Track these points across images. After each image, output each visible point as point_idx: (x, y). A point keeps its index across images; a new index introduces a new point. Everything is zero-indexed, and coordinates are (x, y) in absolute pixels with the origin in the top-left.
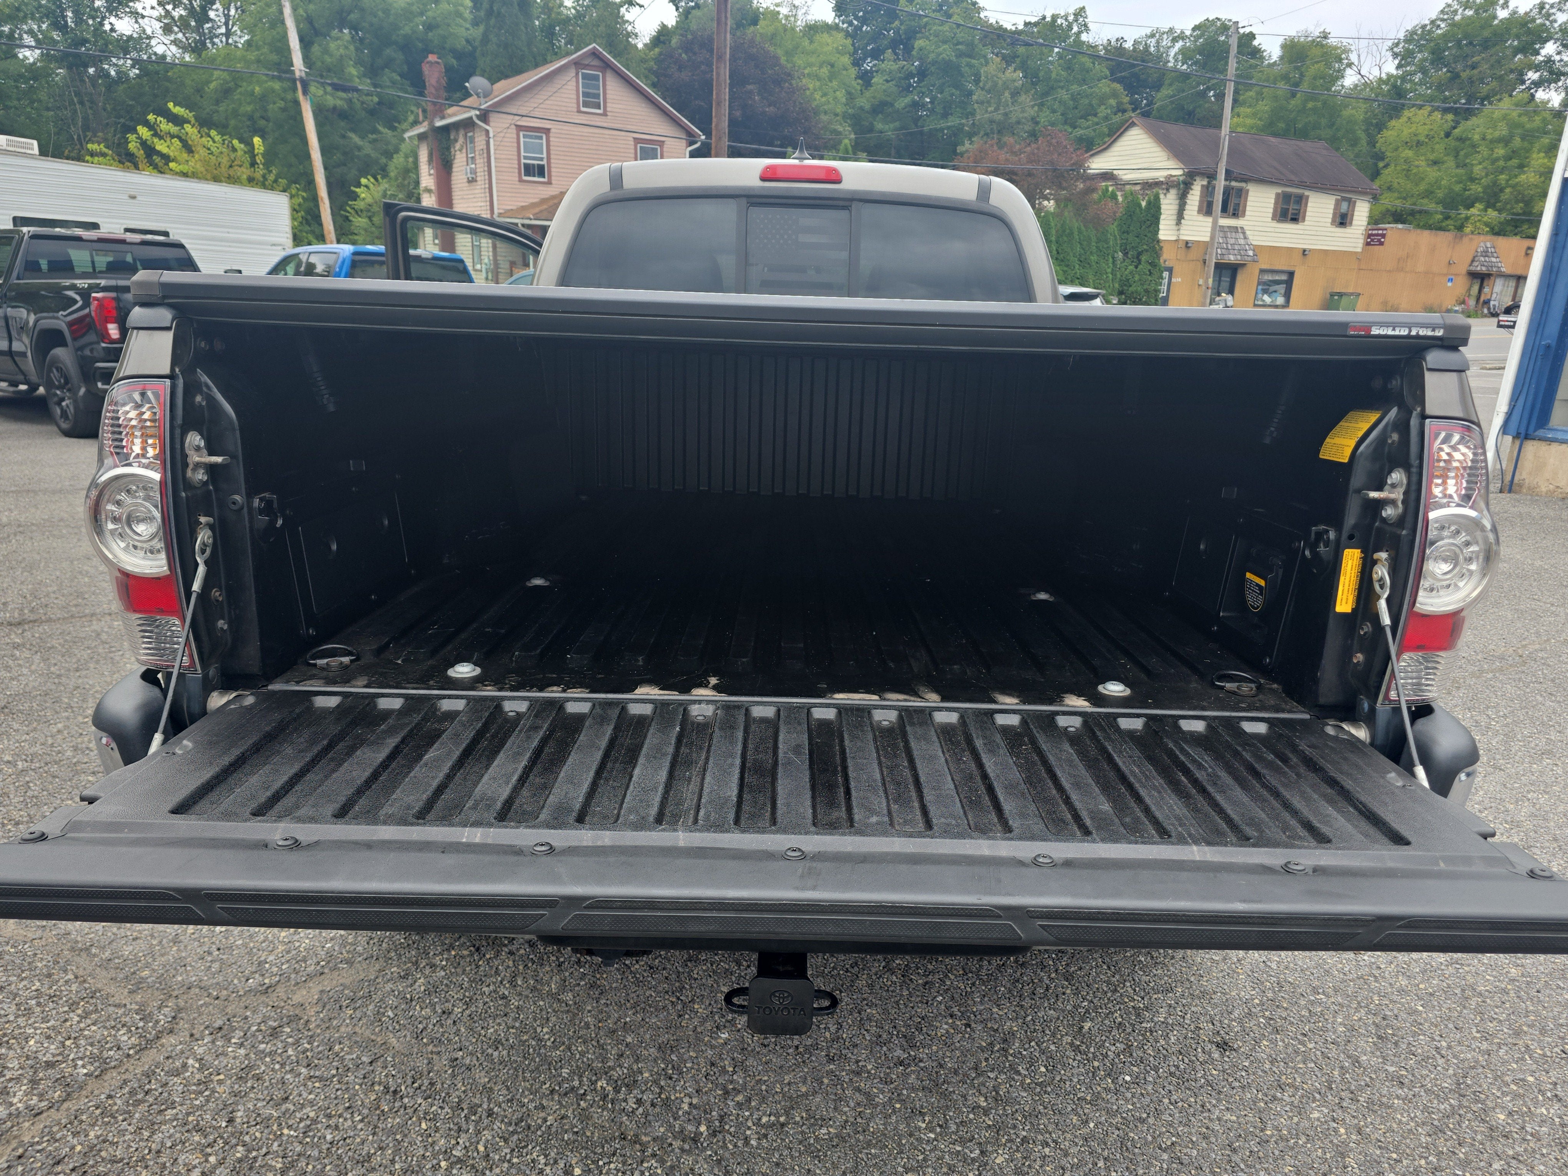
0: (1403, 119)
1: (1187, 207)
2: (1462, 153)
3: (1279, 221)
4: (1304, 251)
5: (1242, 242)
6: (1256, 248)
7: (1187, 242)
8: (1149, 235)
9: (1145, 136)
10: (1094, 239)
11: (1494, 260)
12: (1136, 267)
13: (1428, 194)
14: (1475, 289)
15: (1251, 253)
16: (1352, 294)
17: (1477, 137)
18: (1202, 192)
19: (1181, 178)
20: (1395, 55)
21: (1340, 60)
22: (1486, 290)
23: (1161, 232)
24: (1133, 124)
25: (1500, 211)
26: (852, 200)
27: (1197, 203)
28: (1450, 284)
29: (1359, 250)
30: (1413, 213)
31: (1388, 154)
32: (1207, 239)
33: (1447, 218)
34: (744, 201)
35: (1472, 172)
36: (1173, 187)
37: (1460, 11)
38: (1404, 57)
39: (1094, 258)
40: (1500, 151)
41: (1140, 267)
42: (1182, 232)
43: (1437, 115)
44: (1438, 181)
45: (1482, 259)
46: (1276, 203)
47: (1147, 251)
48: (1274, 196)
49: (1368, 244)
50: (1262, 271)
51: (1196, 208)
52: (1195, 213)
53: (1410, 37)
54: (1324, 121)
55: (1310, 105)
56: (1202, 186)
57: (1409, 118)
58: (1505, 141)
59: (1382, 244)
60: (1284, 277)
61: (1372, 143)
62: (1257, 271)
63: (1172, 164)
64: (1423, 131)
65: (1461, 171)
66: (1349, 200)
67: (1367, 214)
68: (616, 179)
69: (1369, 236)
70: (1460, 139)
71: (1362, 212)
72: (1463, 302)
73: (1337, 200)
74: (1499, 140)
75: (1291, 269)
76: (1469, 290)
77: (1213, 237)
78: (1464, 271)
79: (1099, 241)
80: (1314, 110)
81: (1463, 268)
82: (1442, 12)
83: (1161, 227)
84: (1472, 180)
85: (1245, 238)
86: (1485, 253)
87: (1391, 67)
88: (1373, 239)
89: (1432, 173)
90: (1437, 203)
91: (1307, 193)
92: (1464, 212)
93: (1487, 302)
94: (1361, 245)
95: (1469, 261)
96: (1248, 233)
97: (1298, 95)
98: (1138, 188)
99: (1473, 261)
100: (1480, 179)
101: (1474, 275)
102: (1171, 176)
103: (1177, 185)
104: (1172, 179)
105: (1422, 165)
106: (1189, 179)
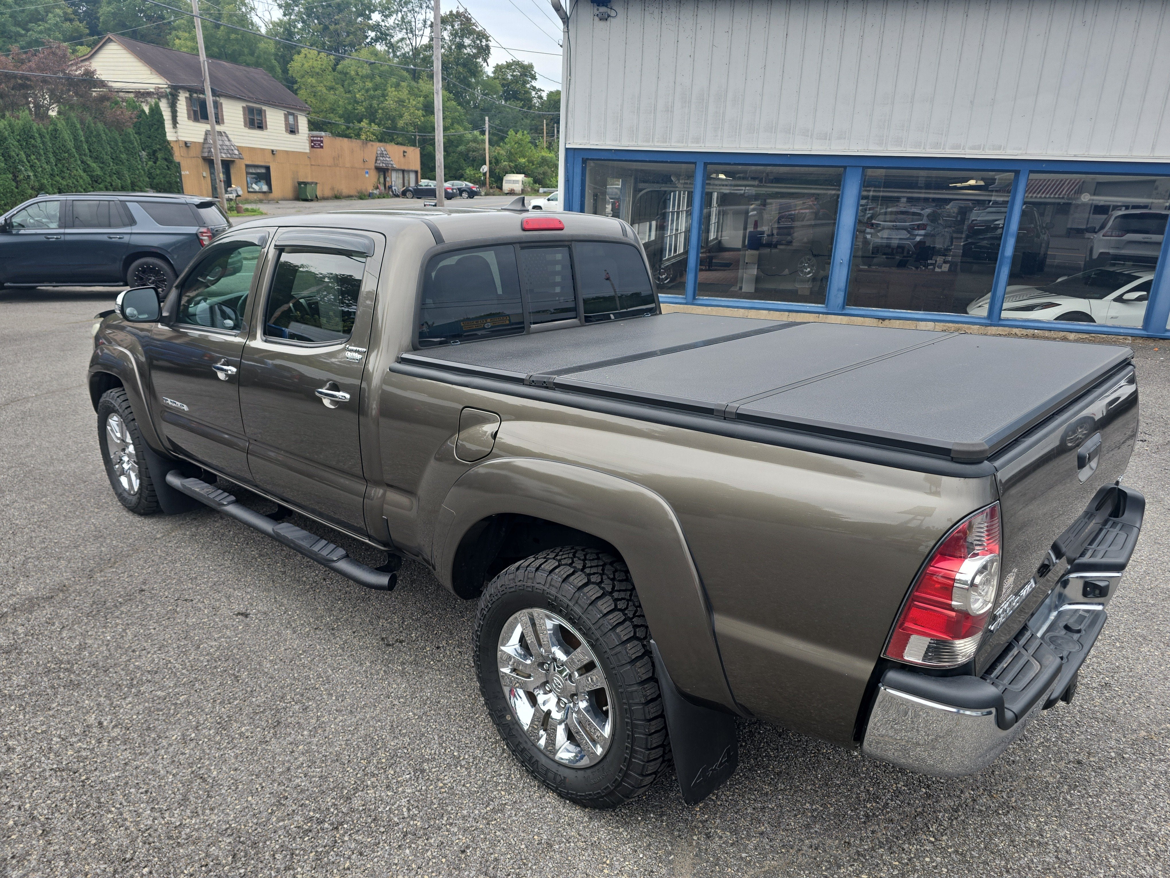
0: (302, 55)
1: (178, 114)
2: (346, 83)
3: (250, 128)
4: (273, 151)
5: (227, 143)
6: (239, 148)
7: (186, 143)
8: (159, 136)
9: (124, 51)
10: (120, 141)
11: (388, 159)
12: (155, 163)
13: (333, 110)
14: (382, 180)
15: (236, 152)
16: (312, 183)
17: (353, 73)
18: (187, 102)
19: (168, 90)
20: (279, 6)
22: (388, 179)
23: (167, 134)
24: (109, 40)
25: (379, 125)
27: (186, 111)
28: (367, 176)
29: (308, 151)
30: (325, 123)
31: (299, 80)
32: (202, 141)
33: (348, 128)
35: (355, 97)
36: (162, 97)
38: (286, 8)
39: (124, 156)
40: (369, 85)
41: (158, 163)
42: (179, 134)
43: (323, 55)
44: (336, 102)
45: (381, 159)
46: (244, 114)
47: (160, 149)
48: (241, 109)
49: (312, 147)
50: (247, 166)
51: (186, 116)
52: (186, 119)
54: (246, 51)
55: (233, 36)
56: (186, 98)
57: (305, 55)
58: (371, 77)
59: (322, 147)
60: (263, 171)
61: (285, 71)
62: (244, 167)
63: (156, 78)
64: (317, 65)
65: (348, 95)
66: (293, 114)
67: (307, 125)
69: (312, 141)
70: (340, 73)
71: (303, 122)
72: (377, 188)
73: (285, 114)
74: (367, 76)
75: (267, 164)
76: (379, 179)
77: (205, 139)
78: (373, 167)
79: (124, 142)
80: (236, 40)
81: (372, 165)
83: (167, 130)
84: (356, 102)
85: (229, 140)
86: (382, 155)
87: (279, 14)
88: (315, 144)
89: (331, 97)
90: (340, 117)
91: (264, 108)
92: (357, 125)
93: (390, 187)
94: (308, 148)
95: (374, 160)
96: (230, 136)
97: (222, 28)
98: (132, 95)
99: (376, 160)
100: (362, 102)
101: (379, 169)
102: (159, 88)
103: (165, 96)
104: (160, 90)
105: (322, 89)
106: (173, 91)
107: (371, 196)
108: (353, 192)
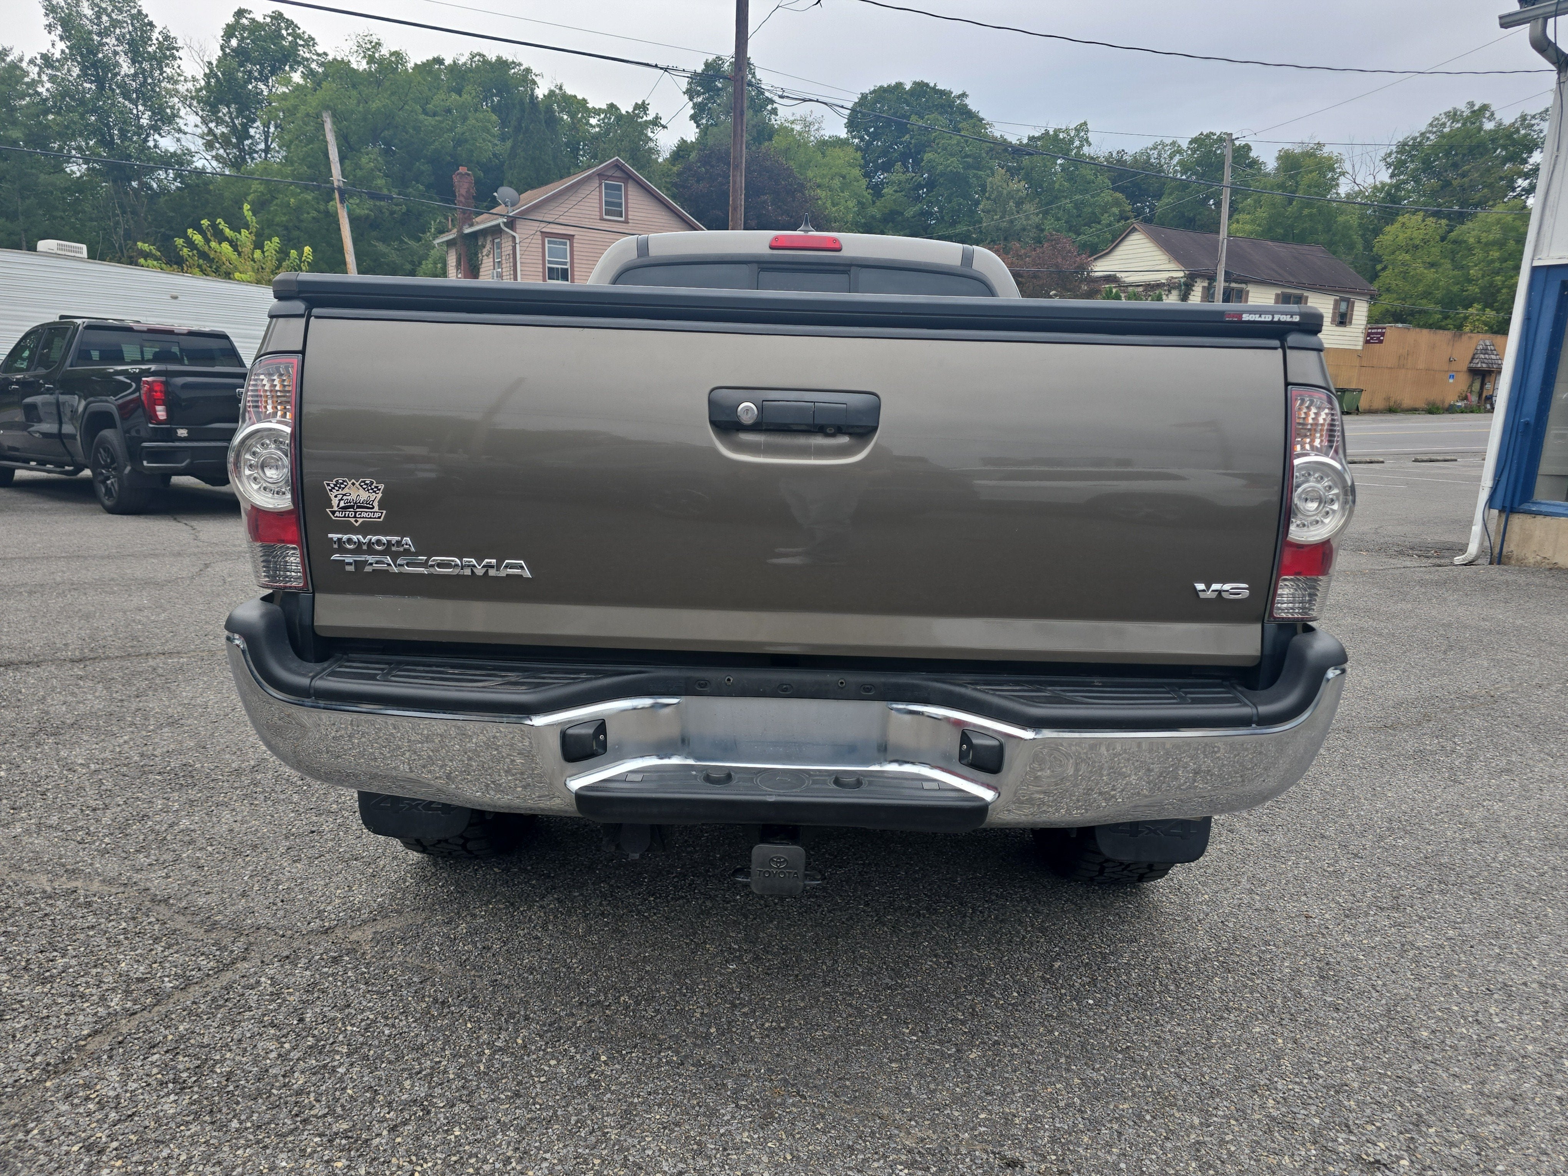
0: (1397, 225)
2: (1458, 255)
9: (1146, 241)
11: (1493, 357)
13: (1426, 295)
14: (1477, 386)
16: (1354, 390)
17: (1472, 240)
18: (1203, 293)
19: (1182, 280)
20: (1388, 165)
21: (1333, 170)
22: (1488, 386)
24: (1134, 230)
25: (1498, 311)
26: (851, 265)
28: (1451, 381)
29: (1360, 348)
30: (1412, 313)
31: (1385, 257)
33: (1446, 318)
34: (755, 266)
35: (1469, 274)
36: (1174, 288)
37: (1449, 124)
38: (1398, 167)
40: (1495, 254)
43: (1430, 220)
44: (1435, 282)
45: (1482, 356)
48: (1274, 297)
49: (1367, 342)
53: (1402, 147)
54: (1320, 227)
55: (1306, 212)
56: (1204, 287)
57: (1404, 224)
59: (1381, 342)
61: (1369, 246)
63: (1172, 266)
64: (1418, 236)
65: (1457, 273)
66: (1348, 301)
67: (1366, 314)
68: (643, 248)
69: (1369, 334)
70: (1455, 242)
71: (1361, 311)
72: (1466, 398)
73: (1336, 301)
74: (1493, 243)
76: (1471, 386)
78: (1465, 368)
80: (1310, 215)
81: (1464, 365)
82: (1431, 125)
84: (1469, 281)
86: (1485, 351)
87: (1384, 176)
88: (1372, 338)
89: (1430, 275)
90: (1436, 304)
91: (1306, 294)
92: (1462, 312)
93: (1489, 398)
94: (1361, 343)
95: (1470, 359)
97: (1295, 203)
98: (1141, 289)
99: (1473, 359)
100: (1477, 280)
101: (1474, 372)
102: (1172, 278)
103: (1178, 287)
104: (1173, 281)
105: (1419, 268)
106: (1189, 281)
107: (1451, 410)
108: (1421, 404)
